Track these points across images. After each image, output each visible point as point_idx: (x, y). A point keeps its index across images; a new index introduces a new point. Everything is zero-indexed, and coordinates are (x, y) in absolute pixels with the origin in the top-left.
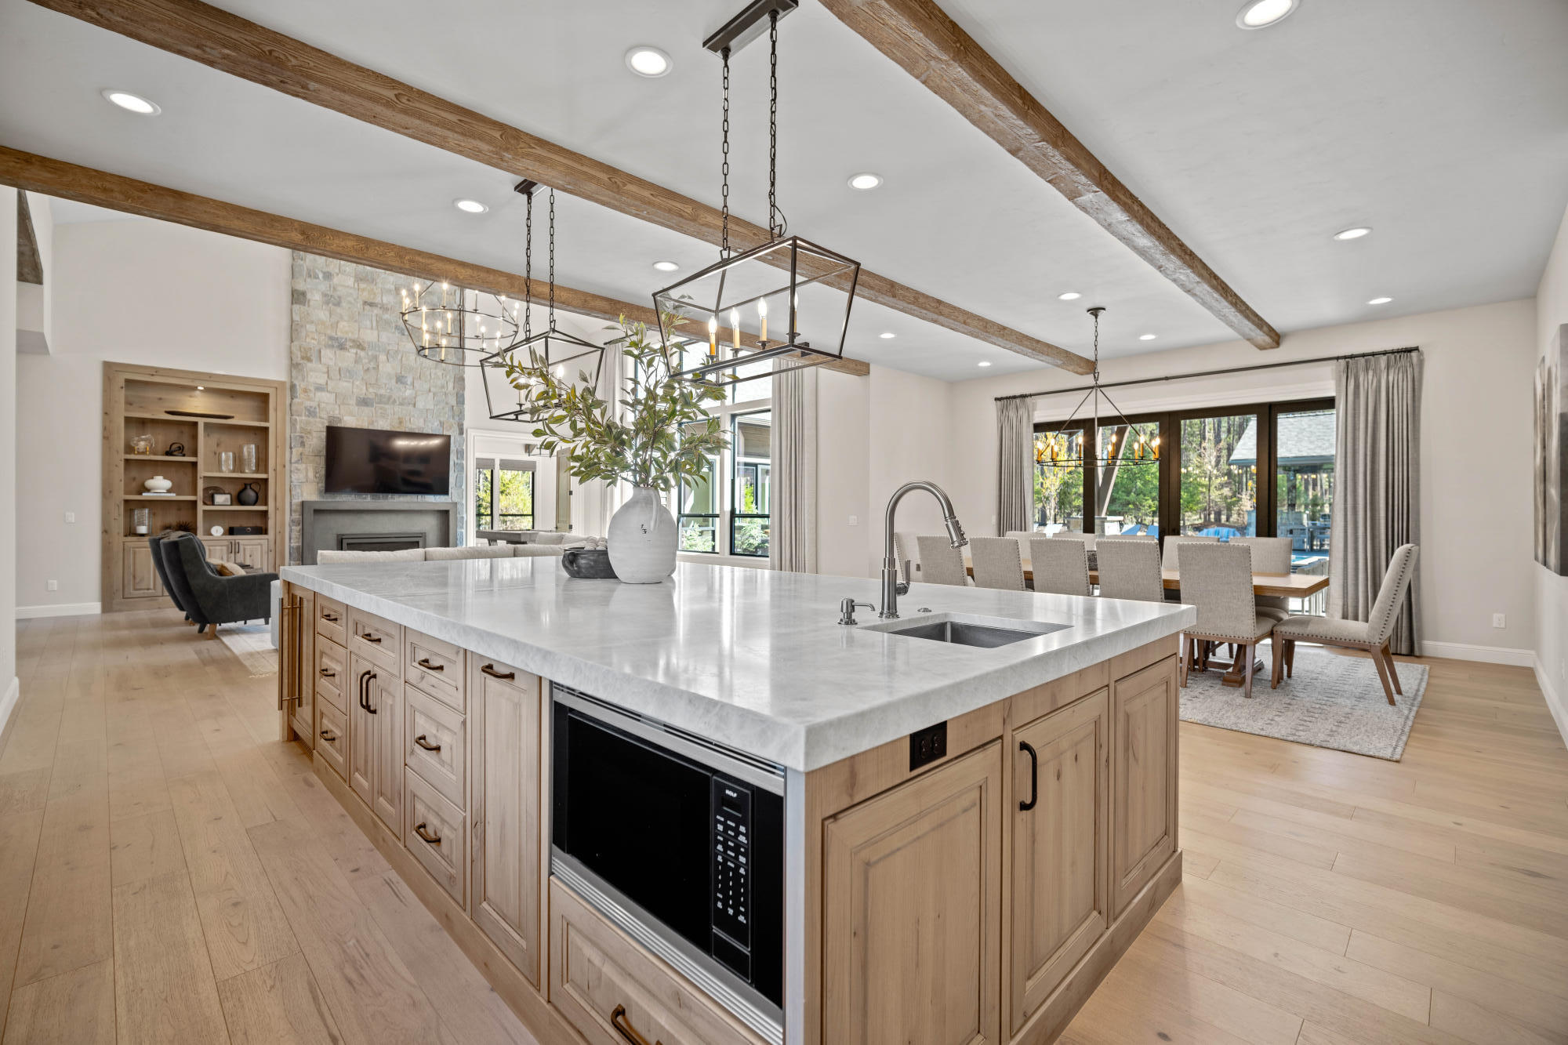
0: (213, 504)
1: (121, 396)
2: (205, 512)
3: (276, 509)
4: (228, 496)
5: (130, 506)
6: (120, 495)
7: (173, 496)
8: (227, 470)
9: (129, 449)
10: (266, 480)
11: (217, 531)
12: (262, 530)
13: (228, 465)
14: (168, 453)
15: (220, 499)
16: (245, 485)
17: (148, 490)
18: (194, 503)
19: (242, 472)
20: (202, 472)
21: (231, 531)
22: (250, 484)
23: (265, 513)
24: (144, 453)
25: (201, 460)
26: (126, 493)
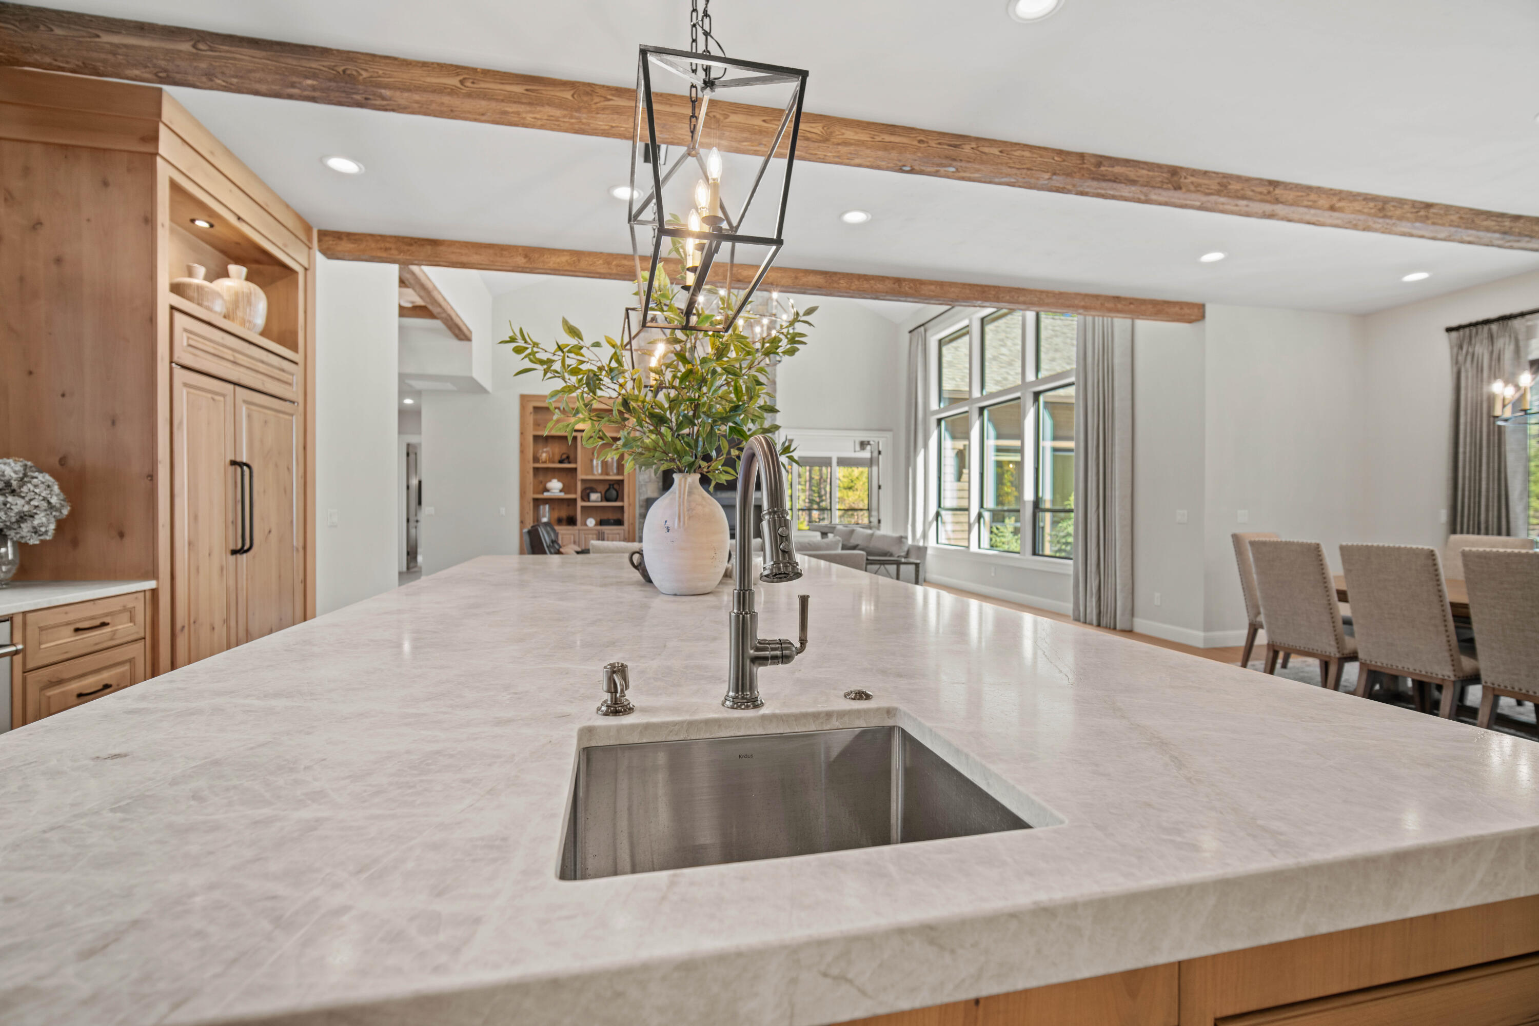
0: (589, 500)
1: (530, 419)
2: (582, 507)
3: (630, 505)
4: (599, 495)
5: (537, 502)
6: (531, 495)
7: (562, 495)
8: (597, 473)
9: (536, 459)
10: (622, 481)
11: (591, 522)
12: (619, 522)
13: (597, 470)
14: (561, 462)
15: (594, 496)
16: (610, 485)
17: (548, 490)
18: (575, 500)
19: (607, 474)
20: (581, 475)
21: (601, 523)
22: (613, 485)
23: (622, 508)
24: (545, 462)
25: (579, 465)
26: (534, 493)
